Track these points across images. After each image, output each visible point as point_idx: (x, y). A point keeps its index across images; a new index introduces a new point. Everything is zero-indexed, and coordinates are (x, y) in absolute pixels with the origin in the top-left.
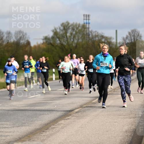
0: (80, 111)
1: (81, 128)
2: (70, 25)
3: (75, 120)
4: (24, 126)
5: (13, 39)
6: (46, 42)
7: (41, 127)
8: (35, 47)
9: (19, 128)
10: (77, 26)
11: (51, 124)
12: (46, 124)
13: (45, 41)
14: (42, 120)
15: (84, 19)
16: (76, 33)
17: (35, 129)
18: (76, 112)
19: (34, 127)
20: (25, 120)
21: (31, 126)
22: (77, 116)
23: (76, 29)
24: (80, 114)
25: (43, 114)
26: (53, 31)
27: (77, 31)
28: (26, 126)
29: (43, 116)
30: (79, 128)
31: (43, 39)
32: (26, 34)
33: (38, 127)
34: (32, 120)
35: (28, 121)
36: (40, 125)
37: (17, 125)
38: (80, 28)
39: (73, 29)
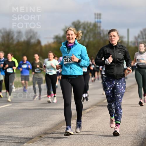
0: (92, 111)
1: (93, 128)
2: (81, 23)
3: (86, 120)
4: (35, 126)
5: (23, 38)
6: (57, 41)
7: (52, 127)
8: (46, 46)
9: (30, 128)
10: (89, 25)
11: (62, 124)
12: (56, 124)
13: (55, 40)
14: (53, 120)
15: (95, 18)
16: (87, 32)
17: (46, 129)
18: (88, 112)
19: (45, 127)
20: (35, 120)
21: (41, 126)
22: (89, 116)
23: (87, 28)
24: (92, 114)
25: (54, 114)
26: (64, 30)
27: (89, 30)
28: (36, 126)
29: (54, 116)
30: (90, 128)
31: (54, 39)
32: (36, 33)
33: (49, 127)
34: (42, 120)
35: (39, 121)
36: (51, 125)
37: (28, 125)
38: (91, 27)
39: (84, 28)
